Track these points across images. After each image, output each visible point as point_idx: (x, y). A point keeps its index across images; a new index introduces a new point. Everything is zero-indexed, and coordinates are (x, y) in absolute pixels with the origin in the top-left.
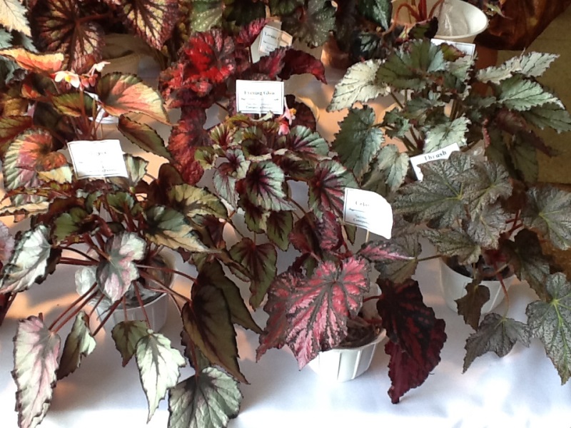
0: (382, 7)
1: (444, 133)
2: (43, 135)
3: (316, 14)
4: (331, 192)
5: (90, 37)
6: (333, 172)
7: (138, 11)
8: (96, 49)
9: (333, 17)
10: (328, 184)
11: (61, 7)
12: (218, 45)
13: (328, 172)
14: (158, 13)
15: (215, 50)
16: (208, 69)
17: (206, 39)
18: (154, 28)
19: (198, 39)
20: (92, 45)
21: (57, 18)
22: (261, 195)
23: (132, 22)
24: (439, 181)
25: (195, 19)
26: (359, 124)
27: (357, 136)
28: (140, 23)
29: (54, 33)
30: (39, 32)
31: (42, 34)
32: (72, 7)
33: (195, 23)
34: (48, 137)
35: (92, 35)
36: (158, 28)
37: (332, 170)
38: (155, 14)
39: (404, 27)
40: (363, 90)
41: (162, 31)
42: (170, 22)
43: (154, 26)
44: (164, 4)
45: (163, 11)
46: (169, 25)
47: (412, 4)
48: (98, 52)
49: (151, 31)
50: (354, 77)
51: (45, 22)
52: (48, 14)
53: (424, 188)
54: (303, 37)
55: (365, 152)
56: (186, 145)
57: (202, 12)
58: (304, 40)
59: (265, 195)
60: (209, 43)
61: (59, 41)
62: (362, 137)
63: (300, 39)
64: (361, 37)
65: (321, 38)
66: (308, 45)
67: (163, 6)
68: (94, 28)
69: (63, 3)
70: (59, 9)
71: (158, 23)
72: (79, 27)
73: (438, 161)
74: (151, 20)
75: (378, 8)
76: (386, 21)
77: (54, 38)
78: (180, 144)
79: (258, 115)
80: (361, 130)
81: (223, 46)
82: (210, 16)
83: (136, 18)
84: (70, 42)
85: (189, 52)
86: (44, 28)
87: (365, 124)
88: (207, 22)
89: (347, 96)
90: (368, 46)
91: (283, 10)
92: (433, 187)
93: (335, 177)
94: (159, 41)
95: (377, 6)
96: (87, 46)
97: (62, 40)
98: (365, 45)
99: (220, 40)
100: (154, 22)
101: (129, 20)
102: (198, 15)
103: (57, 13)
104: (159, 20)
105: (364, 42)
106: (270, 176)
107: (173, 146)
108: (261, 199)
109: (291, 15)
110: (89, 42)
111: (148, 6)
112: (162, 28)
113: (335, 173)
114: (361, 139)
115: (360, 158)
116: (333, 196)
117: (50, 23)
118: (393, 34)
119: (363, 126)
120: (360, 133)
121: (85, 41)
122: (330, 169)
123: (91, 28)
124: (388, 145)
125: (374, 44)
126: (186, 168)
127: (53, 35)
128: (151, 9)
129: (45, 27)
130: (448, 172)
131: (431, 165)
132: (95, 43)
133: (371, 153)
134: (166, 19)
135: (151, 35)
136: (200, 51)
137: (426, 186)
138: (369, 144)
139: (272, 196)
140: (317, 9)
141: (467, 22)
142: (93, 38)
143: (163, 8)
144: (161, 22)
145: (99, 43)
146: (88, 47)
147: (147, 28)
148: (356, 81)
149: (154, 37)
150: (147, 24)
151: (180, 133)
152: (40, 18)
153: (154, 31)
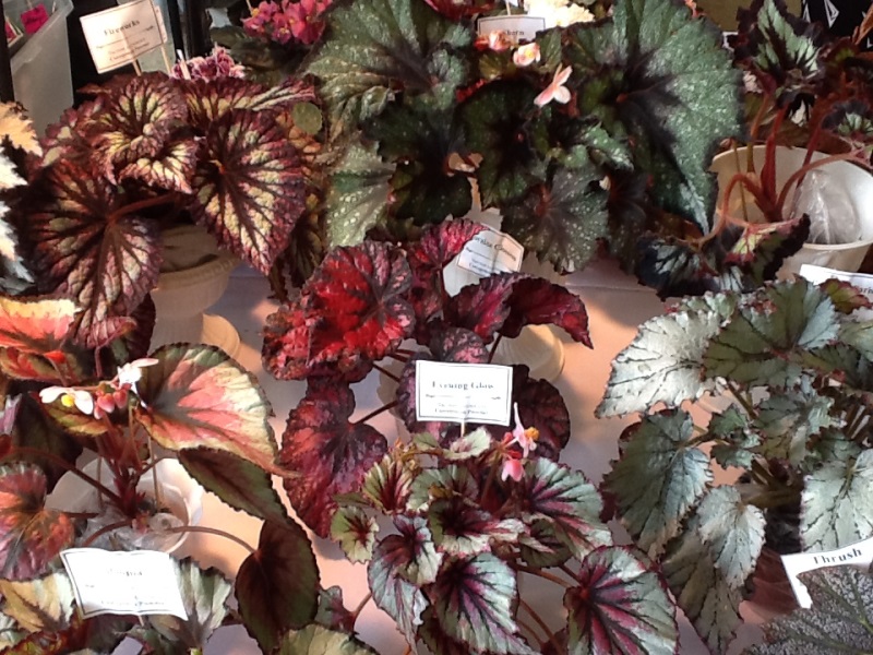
0: (698, 189)
1: (842, 482)
2: (29, 474)
3: (569, 203)
4: (612, 615)
5: (134, 246)
6: (616, 572)
7: (227, 197)
8: (145, 268)
9: (603, 210)
10: (604, 594)
11: (79, 191)
12: (380, 272)
13: (605, 571)
14: (266, 199)
15: (373, 282)
16: (360, 325)
17: (356, 262)
18: (255, 229)
19: (341, 263)
20: (138, 261)
21: (71, 214)
22: (468, 618)
23: (215, 220)
24: (846, 614)
25: (336, 207)
26: (661, 440)
27: (655, 463)
28: (231, 220)
29: (64, 243)
30: (35, 243)
31: (40, 246)
32: (100, 192)
33: (336, 215)
34: (39, 479)
35: (138, 241)
36: (264, 228)
37: (614, 567)
38: (258, 201)
39: (742, 230)
40: (670, 377)
41: (272, 236)
42: (287, 216)
43: (257, 225)
44: (277, 181)
45: (274, 194)
46: (285, 221)
47: (749, 171)
48: (150, 273)
49: (251, 236)
50: (650, 348)
51: (47, 222)
52: (55, 207)
53: (812, 625)
54: (546, 249)
55: (670, 493)
56: (315, 453)
57: (350, 192)
58: (547, 256)
59: (475, 616)
60: (363, 270)
61: (75, 256)
62: (664, 464)
63: (540, 255)
64: (656, 248)
65: (580, 251)
66: (556, 269)
67: (275, 184)
68: (142, 229)
69: (81, 184)
70: (73, 195)
71: (265, 218)
72: (113, 229)
73: (844, 568)
74: (252, 213)
75: (689, 189)
76: (704, 214)
77: (64, 251)
78: (302, 450)
79: (459, 426)
80: (665, 452)
81: (389, 275)
82: (363, 202)
83: (222, 211)
84: (96, 257)
85: (322, 289)
86: (46, 234)
87: (672, 441)
88: (357, 214)
89: (637, 385)
90: (669, 263)
91: (504, 194)
92: (832, 627)
93: (621, 583)
94: (265, 256)
95: (687, 184)
96: (128, 262)
97: (81, 253)
98: (664, 261)
99: (385, 264)
100: (256, 217)
101: (208, 216)
102: (342, 199)
103: (70, 204)
104: (266, 213)
105: (662, 256)
106: (486, 578)
107: (290, 453)
108: (467, 625)
109: (520, 201)
110: (133, 255)
111: (246, 186)
112: (272, 228)
113: (619, 575)
114: (662, 469)
115: (660, 504)
116: (615, 623)
117: (56, 224)
118: (719, 241)
119: (669, 445)
120: (660, 458)
121: (125, 254)
122: (610, 566)
123: (136, 228)
124: (719, 487)
125: (682, 258)
126: (315, 499)
127: (63, 246)
128: (252, 191)
129: (47, 231)
130: (865, 598)
131: (827, 576)
132: (143, 257)
133: (683, 497)
134: (280, 211)
135: (250, 243)
136: (345, 285)
137: (818, 623)
138: (680, 478)
139: (490, 623)
140: (572, 194)
141: (853, 203)
142: (139, 248)
143: (274, 188)
144: (270, 216)
145: (151, 257)
146: (130, 265)
147: (243, 229)
148: (655, 356)
149: (257, 248)
150: (244, 221)
151: (304, 426)
152: (38, 217)
153: (257, 234)
